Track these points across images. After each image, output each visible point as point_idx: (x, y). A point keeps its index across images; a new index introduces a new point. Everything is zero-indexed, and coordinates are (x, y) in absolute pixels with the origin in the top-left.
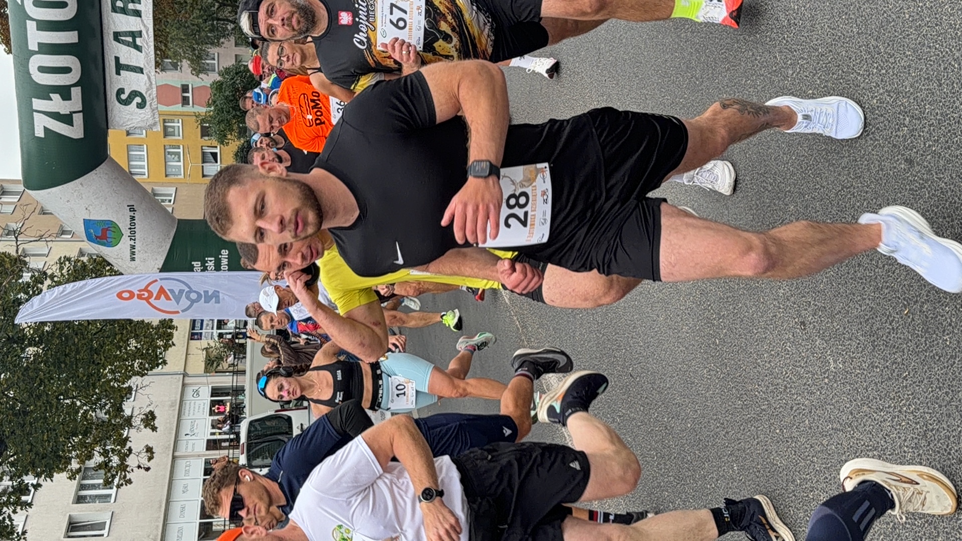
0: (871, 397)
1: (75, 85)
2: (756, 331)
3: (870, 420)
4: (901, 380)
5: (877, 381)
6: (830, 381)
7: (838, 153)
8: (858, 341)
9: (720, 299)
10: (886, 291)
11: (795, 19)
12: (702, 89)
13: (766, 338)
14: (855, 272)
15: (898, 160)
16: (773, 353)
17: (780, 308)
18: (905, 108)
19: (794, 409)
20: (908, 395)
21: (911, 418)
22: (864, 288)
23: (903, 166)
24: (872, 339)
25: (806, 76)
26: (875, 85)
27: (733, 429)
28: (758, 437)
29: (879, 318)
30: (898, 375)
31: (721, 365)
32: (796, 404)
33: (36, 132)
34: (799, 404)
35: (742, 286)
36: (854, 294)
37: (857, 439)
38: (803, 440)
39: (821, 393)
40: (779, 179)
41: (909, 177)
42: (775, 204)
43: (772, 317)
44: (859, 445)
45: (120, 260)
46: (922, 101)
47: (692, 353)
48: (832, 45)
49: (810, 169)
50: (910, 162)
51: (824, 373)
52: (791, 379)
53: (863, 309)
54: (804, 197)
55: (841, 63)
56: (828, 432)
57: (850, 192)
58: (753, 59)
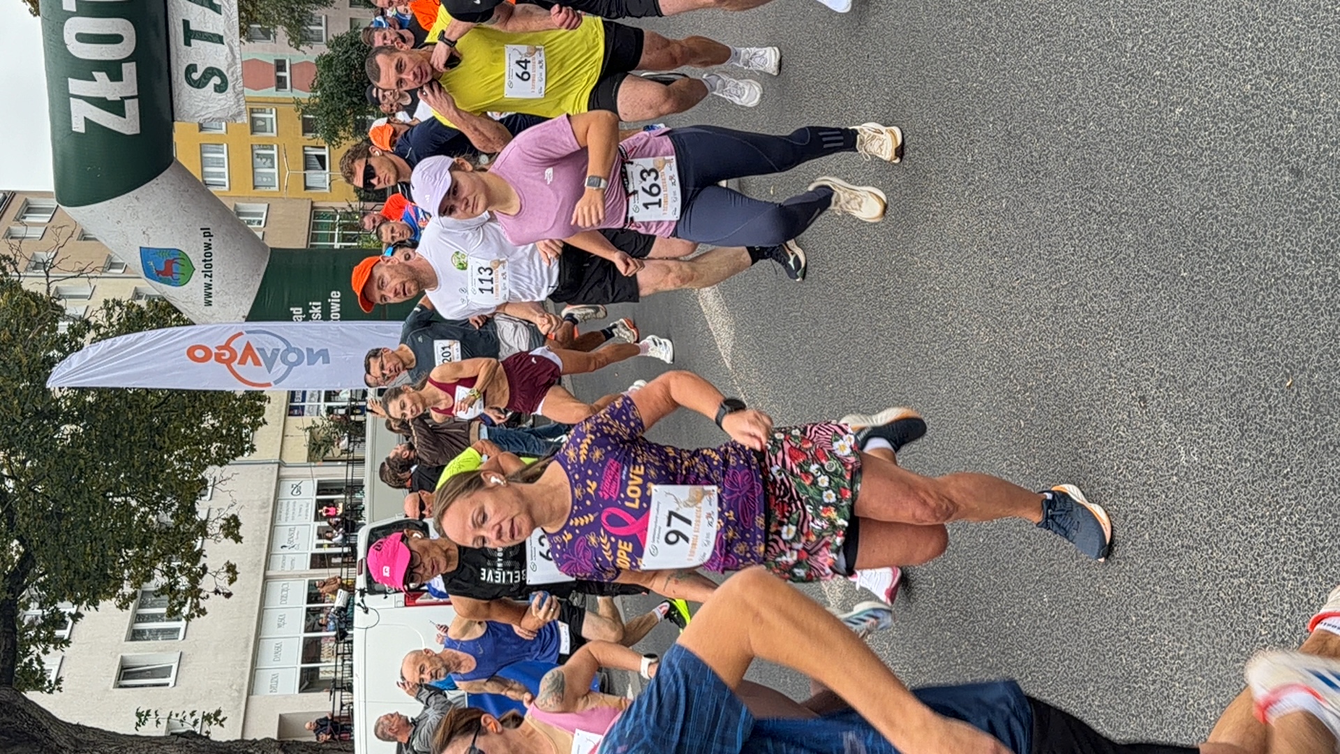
0: (1237, 503)
1: (127, 60)
2: (1076, 410)
3: (1236, 534)
4: (1280, 478)
5: (1246, 480)
6: (1180, 479)
7: (1196, 159)
8: (1220, 425)
9: (1027, 363)
10: (1261, 354)
12: (1005, 69)
13: (1090, 418)
14: (1218, 327)
15: (1280, 169)
16: (1100, 440)
17: (1111, 377)
18: (1291, 96)
19: (1129, 518)
20: (1290, 500)
21: (1294, 532)
22: (1230, 350)
23: (1287, 179)
24: (1241, 420)
25: (1152, 51)
26: (1248, 63)
27: (1042, 546)
28: (1077, 558)
29: (1250, 392)
30: (1276, 472)
31: (1027, 457)
32: (1132, 512)
33: (74, 125)
34: (1135, 511)
35: (1057, 346)
37: (1217, 561)
38: (1141, 562)
39: (1167, 496)
40: (1112, 197)
41: (1295, 194)
42: (1105, 232)
43: (1102, 388)
44: (1220, 569)
45: (190, 305)
46: (1315, 86)
47: (987, 440)
48: (1189, 7)
49: (1156, 183)
50: (1297, 172)
51: (1173, 469)
52: (1125, 476)
53: (1228, 379)
54: (1147, 222)
55: (1201, 32)
56: (1176, 550)
57: (1211, 214)
58: (1078, 25)
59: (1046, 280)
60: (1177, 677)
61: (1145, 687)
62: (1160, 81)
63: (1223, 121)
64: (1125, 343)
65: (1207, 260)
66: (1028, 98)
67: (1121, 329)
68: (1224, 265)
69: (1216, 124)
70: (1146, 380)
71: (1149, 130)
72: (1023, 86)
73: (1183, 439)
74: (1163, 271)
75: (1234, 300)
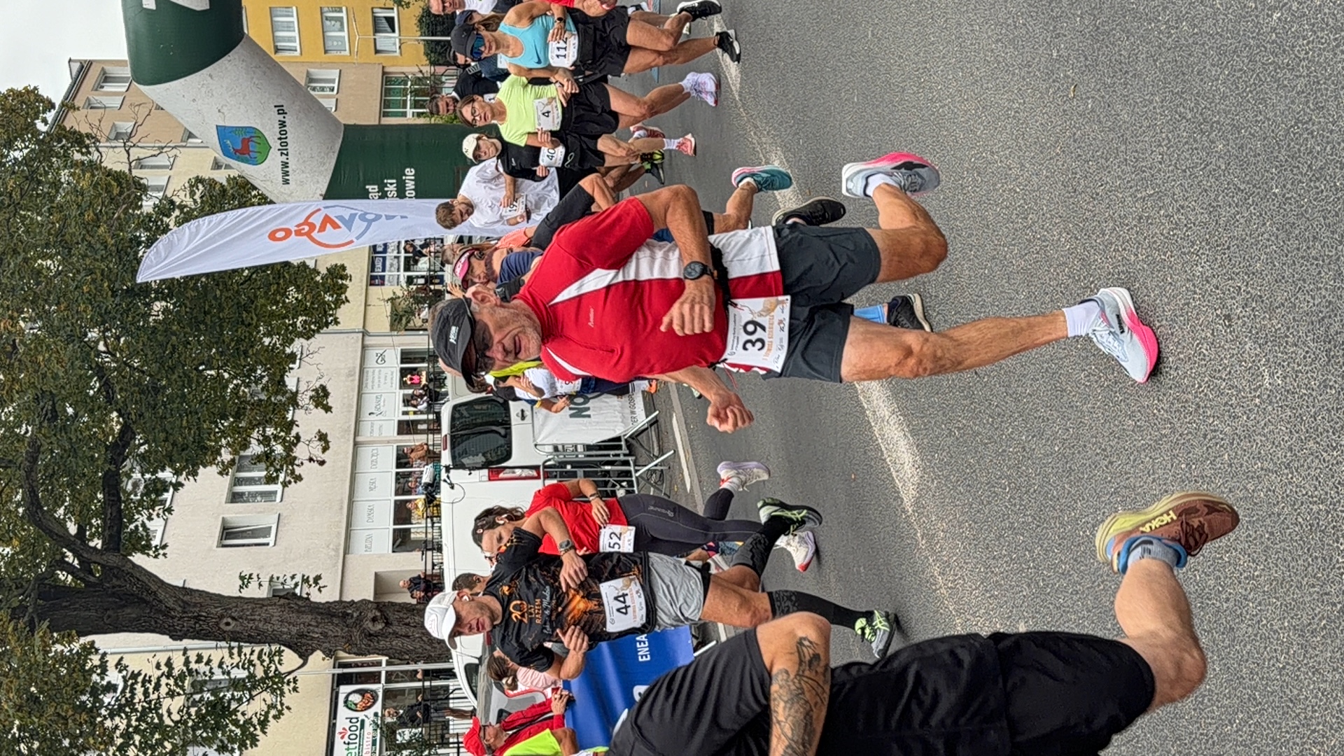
0: (1320, 429)
3: (1317, 461)
5: (1330, 407)
6: (1263, 402)
7: (1293, 69)
8: (1307, 349)
9: (1109, 273)
13: (1172, 334)
14: (1308, 248)
16: (1182, 356)
17: (1195, 293)
19: (1209, 437)
22: (1320, 272)
24: (1328, 346)
27: (1119, 458)
28: (1153, 474)
32: (1212, 431)
34: (1215, 431)
35: (1141, 258)
36: (1304, 281)
37: (1297, 486)
39: (1248, 418)
40: (1204, 103)
42: (1195, 140)
43: (1185, 304)
44: (1300, 494)
45: (269, 183)
49: (1251, 91)
51: (1255, 390)
52: (1206, 395)
53: (1316, 302)
54: (1239, 132)
56: (1255, 472)
57: (1307, 129)
59: (1131, 187)
60: (1250, 597)
61: (1218, 604)
63: (1323, 30)
64: (1211, 259)
65: (1300, 177)
67: (1208, 244)
68: (1317, 184)
69: (1315, 32)
70: (1232, 298)
71: (1244, 35)
73: (1268, 360)
74: (1254, 186)
75: (1327, 221)
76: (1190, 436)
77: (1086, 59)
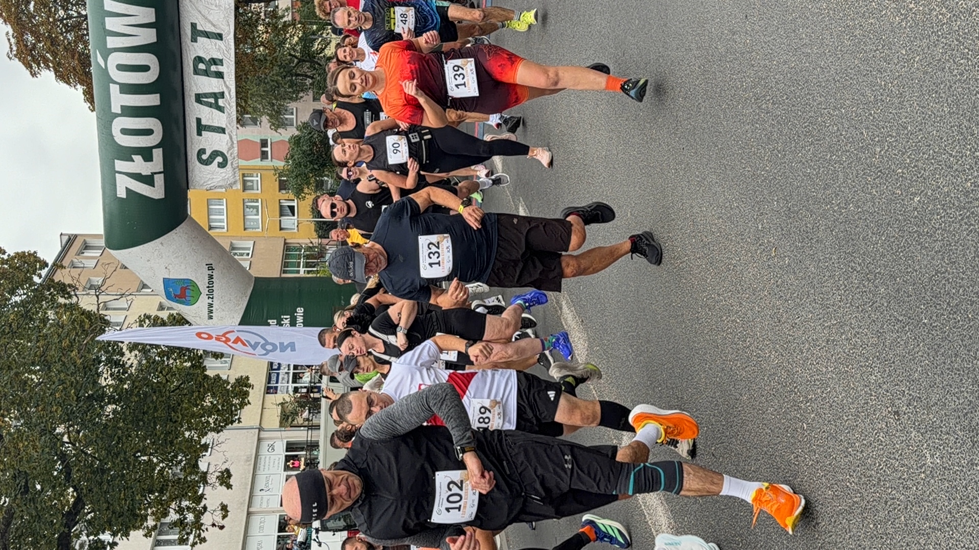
0: (971, 497)
1: (156, 147)
2: (846, 418)
3: (970, 521)
6: (927, 476)
7: (931, 236)
8: (956, 436)
9: (808, 381)
11: (881, 95)
12: (785, 162)
13: (857, 425)
14: (952, 362)
16: (865, 442)
17: (871, 395)
19: (889, 503)
22: (961, 380)
24: (972, 434)
25: (895, 154)
26: (968, 167)
28: (850, 532)
31: (809, 451)
33: (118, 193)
34: (893, 499)
35: (830, 370)
36: (951, 386)
39: (917, 489)
40: (868, 260)
42: (864, 286)
43: (865, 403)
44: (959, 546)
45: (198, 318)
47: (778, 437)
48: (922, 123)
49: (902, 251)
51: (921, 467)
53: (961, 402)
54: (895, 280)
55: (932, 143)
56: (925, 530)
57: (944, 277)
58: (839, 134)
59: (820, 319)
62: (902, 177)
63: (951, 208)
64: (882, 370)
65: (942, 311)
66: (803, 184)
67: (878, 359)
68: (955, 316)
69: (945, 210)
70: (899, 399)
71: (895, 212)
72: (799, 175)
73: (928, 445)
74: (909, 318)
75: (964, 343)
76: (875, 503)
77: (783, 230)
